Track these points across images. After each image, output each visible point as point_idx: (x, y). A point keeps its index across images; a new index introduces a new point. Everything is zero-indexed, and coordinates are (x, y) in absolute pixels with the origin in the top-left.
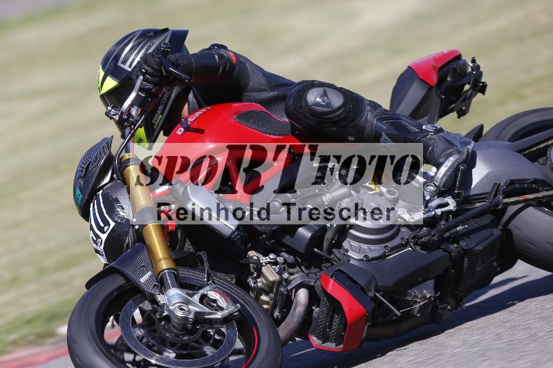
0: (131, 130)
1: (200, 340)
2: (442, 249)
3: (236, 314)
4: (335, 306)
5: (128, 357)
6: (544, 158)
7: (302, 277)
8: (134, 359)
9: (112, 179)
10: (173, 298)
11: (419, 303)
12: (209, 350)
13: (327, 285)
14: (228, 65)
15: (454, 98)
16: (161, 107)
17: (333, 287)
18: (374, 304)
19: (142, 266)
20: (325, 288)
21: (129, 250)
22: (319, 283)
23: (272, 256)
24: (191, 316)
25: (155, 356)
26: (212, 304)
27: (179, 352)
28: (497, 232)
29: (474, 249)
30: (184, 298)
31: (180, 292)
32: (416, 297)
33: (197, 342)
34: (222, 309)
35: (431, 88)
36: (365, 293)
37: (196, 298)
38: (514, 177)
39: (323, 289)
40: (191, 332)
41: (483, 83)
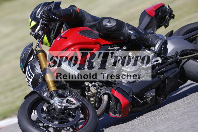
0: (40, 39)
1: (67, 116)
2: (157, 77)
3: (80, 106)
4: (117, 101)
5: (41, 125)
6: (196, 41)
7: (105, 90)
8: (43, 125)
9: (33, 58)
10: (56, 101)
11: (150, 98)
12: (71, 119)
13: (114, 93)
14: (76, 13)
15: (163, 21)
16: (53, 31)
17: (116, 94)
18: (132, 99)
19: (45, 90)
20: (113, 94)
21: (40, 84)
22: (111, 92)
23: (93, 83)
24: (63, 108)
25: (51, 123)
26: (71, 102)
27: (59, 121)
28: (178, 70)
29: (169, 77)
30: (60, 101)
31: (59, 99)
32: (148, 95)
33: (66, 117)
34: (75, 104)
35: (152, 18)
36: (129, 95)
37: (65, 101)
38: (184, 49)
39: (113, 95)
40: (63, 113)
41: (173, 15)
